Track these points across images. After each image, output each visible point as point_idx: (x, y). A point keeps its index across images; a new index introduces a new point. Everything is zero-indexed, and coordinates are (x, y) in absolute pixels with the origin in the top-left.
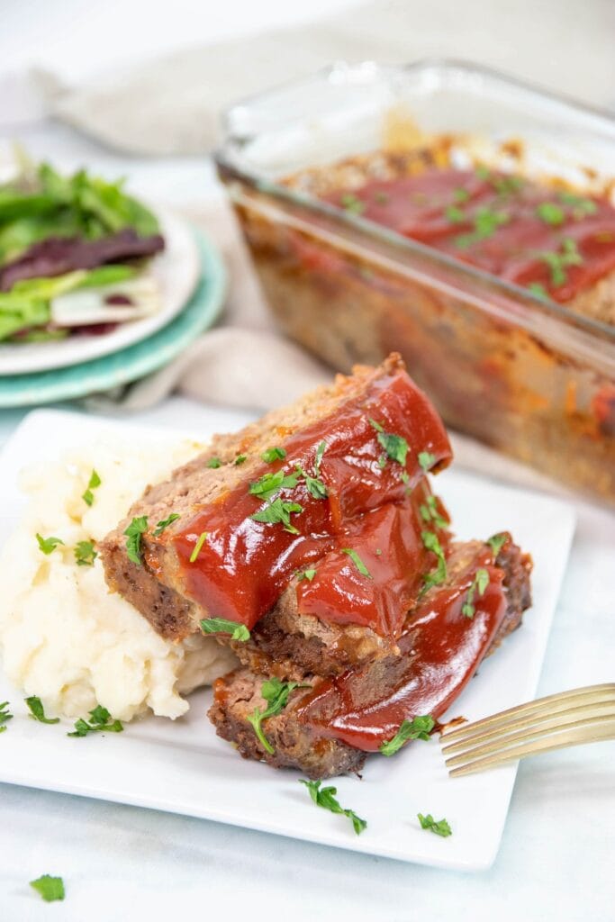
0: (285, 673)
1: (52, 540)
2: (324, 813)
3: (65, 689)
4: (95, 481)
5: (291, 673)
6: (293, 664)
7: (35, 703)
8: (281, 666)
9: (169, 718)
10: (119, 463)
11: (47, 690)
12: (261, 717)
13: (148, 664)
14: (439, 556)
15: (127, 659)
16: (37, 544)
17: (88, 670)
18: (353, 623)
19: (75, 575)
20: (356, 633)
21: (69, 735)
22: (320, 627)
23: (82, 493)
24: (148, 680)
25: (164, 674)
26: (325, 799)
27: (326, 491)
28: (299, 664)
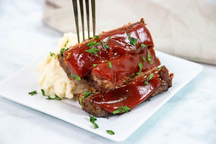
0: (92, 90)
1: (53, 54)
2: (91, 124)
3: (49, 88)
4: (67, 42)
5: (93, 90)
6: (94, 88)
7: (43, 91)
8: (92, 88)
9: (69, 98)
10: (73, 38)
11: (45, 88)
12: (82, 99)
13: (66, 85)
14: (140, 69)
15: (61, 83)
16: (50, 54)
17: (53, 84)
18: (105, 79)
19: (55, 62)
20: (106, 81)
21: (46, 98)
22: (97, 79)
23: (65, 44)
24: (65, 88)
25: (69, 88)
26: (92, 120)
27: (109, 48)
28: (95, 88)
